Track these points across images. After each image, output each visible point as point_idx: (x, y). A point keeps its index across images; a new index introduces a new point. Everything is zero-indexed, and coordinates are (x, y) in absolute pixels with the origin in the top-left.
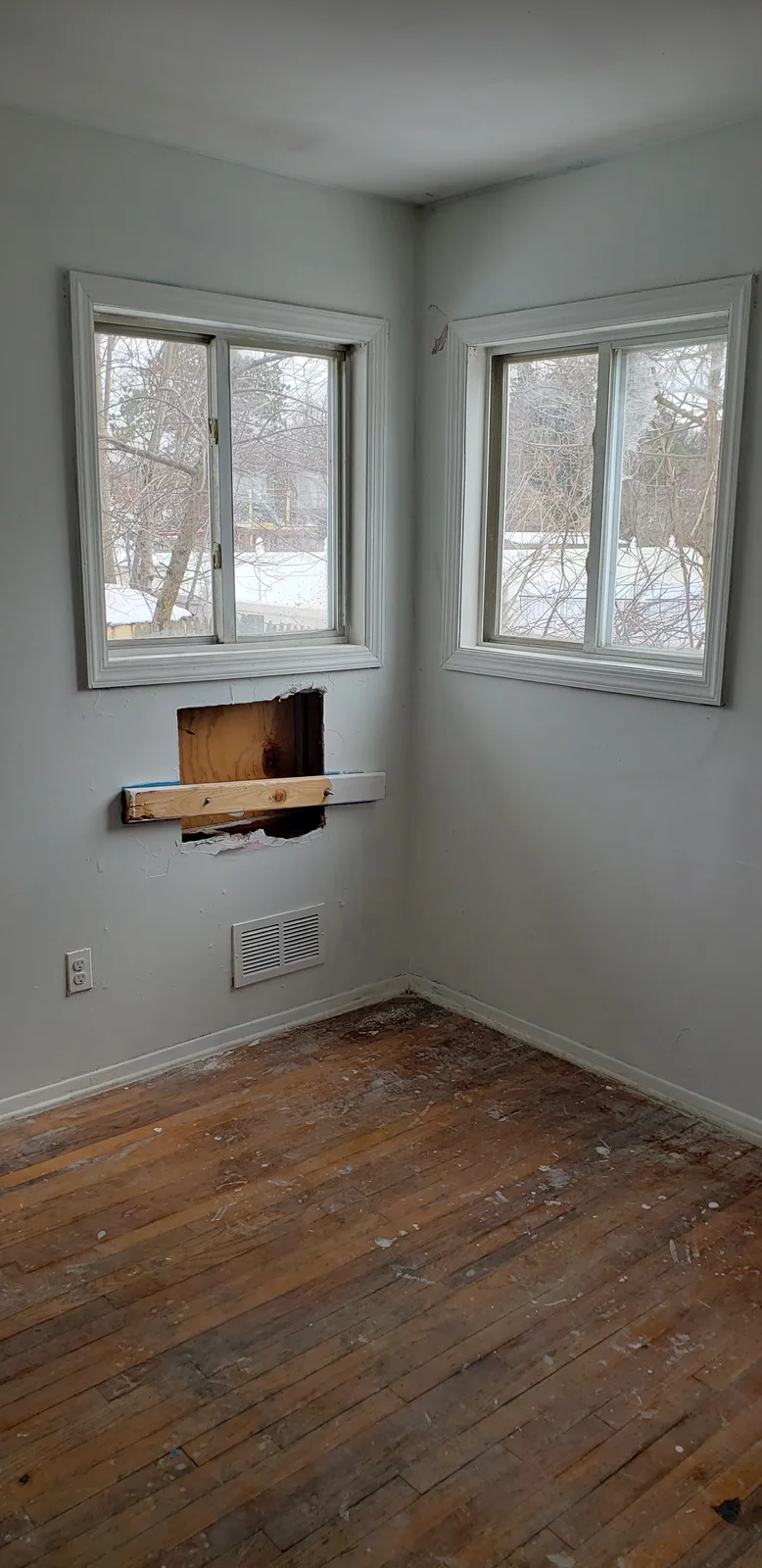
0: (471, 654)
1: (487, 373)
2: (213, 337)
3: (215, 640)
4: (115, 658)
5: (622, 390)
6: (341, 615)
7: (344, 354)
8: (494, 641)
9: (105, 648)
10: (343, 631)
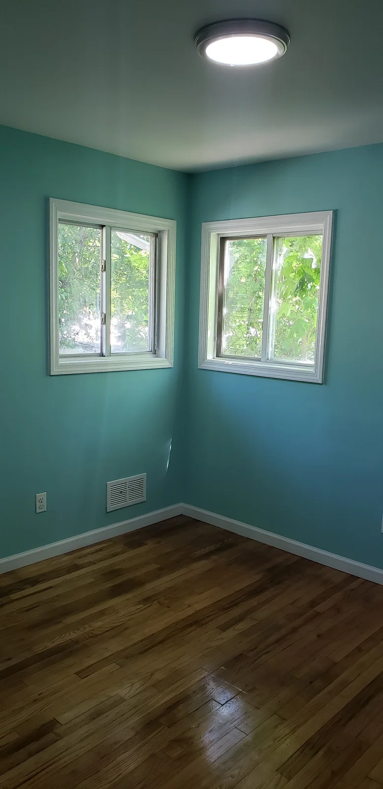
0: (211, 362)
1: (218, 245)
2: (104, 226)
3: (102, 355)
4: (62, 361)
5: (277, 253)
6: (154, 345)
7: (157, 235)
8: (220, 357)
9: (58, 357)
10: (155, 352)
